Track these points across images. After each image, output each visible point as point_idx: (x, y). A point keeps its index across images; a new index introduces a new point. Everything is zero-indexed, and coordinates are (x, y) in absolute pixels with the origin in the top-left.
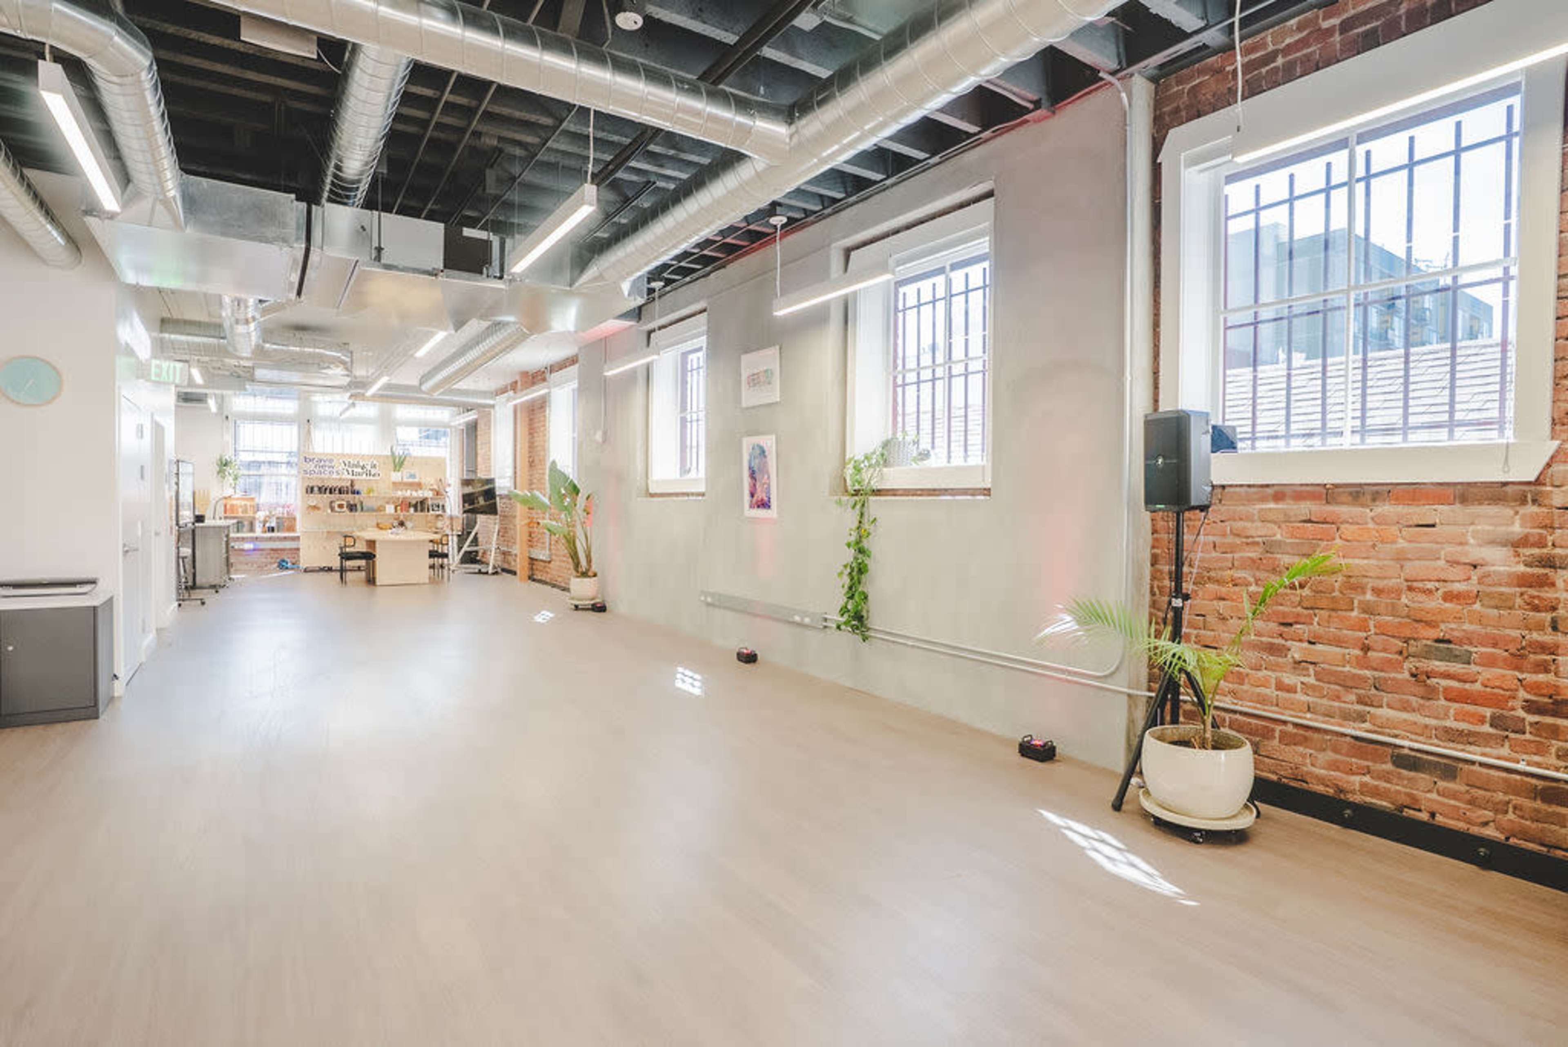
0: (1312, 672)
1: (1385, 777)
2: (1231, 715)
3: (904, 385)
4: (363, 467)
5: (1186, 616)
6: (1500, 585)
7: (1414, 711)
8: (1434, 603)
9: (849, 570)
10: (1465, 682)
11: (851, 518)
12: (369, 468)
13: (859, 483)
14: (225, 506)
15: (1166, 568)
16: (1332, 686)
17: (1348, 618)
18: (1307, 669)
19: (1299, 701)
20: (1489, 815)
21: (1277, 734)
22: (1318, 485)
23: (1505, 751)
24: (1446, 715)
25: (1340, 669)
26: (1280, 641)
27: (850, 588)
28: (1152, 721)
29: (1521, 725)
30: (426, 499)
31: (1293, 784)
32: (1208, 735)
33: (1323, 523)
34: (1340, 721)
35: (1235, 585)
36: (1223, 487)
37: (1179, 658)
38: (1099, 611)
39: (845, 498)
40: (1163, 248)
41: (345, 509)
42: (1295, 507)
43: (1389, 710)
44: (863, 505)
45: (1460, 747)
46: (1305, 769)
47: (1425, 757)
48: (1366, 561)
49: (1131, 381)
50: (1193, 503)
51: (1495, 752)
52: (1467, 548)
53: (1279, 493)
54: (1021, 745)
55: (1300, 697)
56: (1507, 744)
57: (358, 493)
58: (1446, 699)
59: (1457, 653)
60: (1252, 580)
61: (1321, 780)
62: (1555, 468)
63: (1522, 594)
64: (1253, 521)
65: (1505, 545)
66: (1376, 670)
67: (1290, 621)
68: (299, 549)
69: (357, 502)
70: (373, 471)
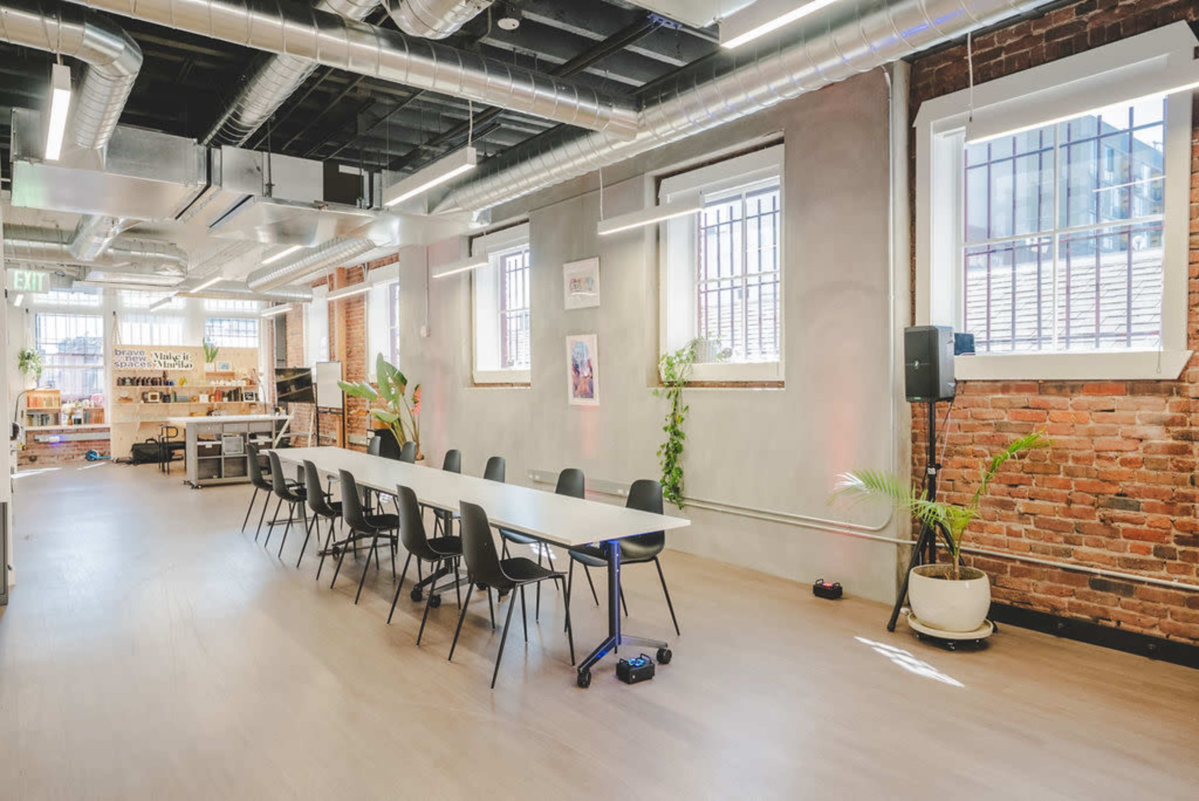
0: (1032, 521)
1: (1085, 597)
2: (974, 556)
3: (706, 292)
4: (175, 359)
5: (938, 481)
6: (1158, 454)
7: (1103, 547)
8: (1115, 467)
9: (665, 450)
10: (1137, 524)
11: (667, 407)
12: (181, 359)
13: (673, 377)
14: (28, 398)
15: (923, 444)
16: (1047, 531)
17: (1057, 480)
18: (1029, 519)
19: (1024, 543)
20: (1155, 619)
21: (1009, 569)
22: (1034, 381)
23: (1164, 573)
24: (1125, 550)
25: (1052, 518)
26: (1009, 498)
27: (668, 465)
28: (915, 562)
29: (1173, 553)
30: (240, 388)
31: (1021, 606)
32: (957, 571)
33: (1037, 409)
34: (1054, 557)
35: (975, 456)
36: (965, 382)
37: (934, 513)
38: (875, 480)
39: (661, 389)
40: (917, 193)
41: (158, 400)
42: (1017, 396)
43: (1087, 547)
44: (677, 396)
45: (1135, 571)
46: (1030, 595)
47: (1112, 580)
48: (1067, 437)
49: (894, 300)
50: (942, 395)
51: (1157, 574)
52: (1135, 427)
53: (1006, 386)
54: (814, 587)
55: (1025, 540)
56: (1165, 568)
57: (171, 384)
58: (1125, 537)
59: (1131, 503)
60: (987, 452)
61: (1041, 602)
62: (1190, 370)
63: (1172, 460)
64: (987, 408)
65: (1160, 425)
66: (1076, 517)
67: (1016, 483)
68: (109, 440)
69: (170, 392)
70: (186, 363)
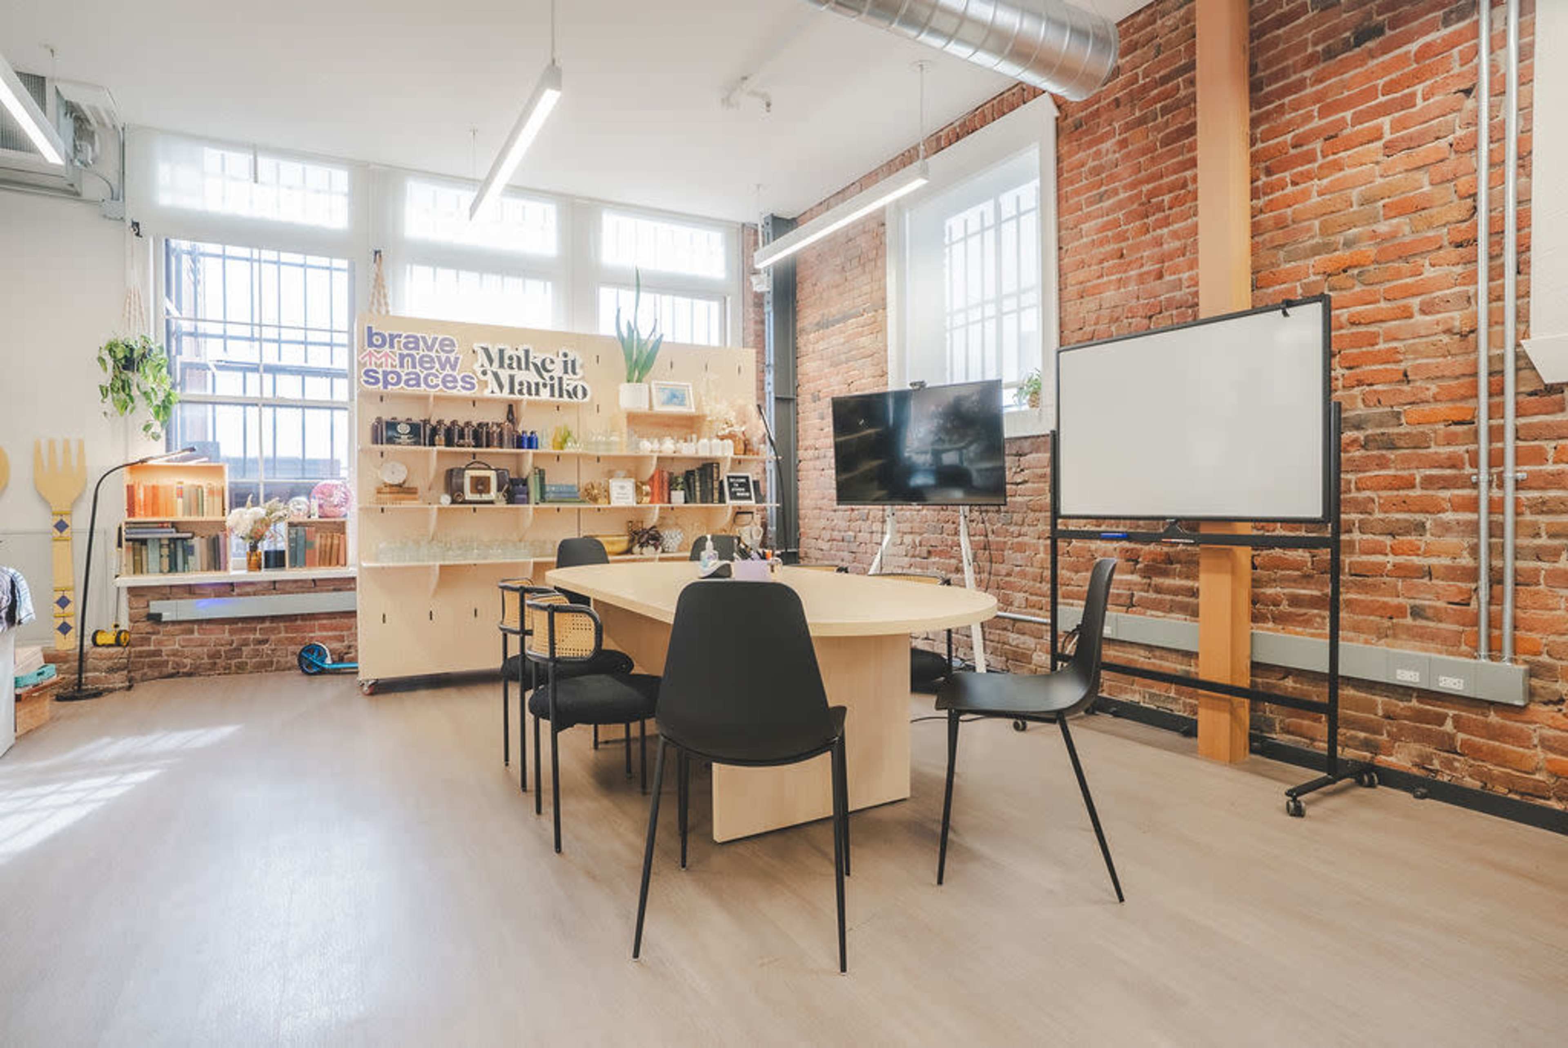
4: (541, 369)
12: (557, 370)
14: (131, 490)
30: (716, 462)
41: (493, 494)
57: (531, 442)
68: (352, 614)
69: (527, 469)
70: (569, 382)
